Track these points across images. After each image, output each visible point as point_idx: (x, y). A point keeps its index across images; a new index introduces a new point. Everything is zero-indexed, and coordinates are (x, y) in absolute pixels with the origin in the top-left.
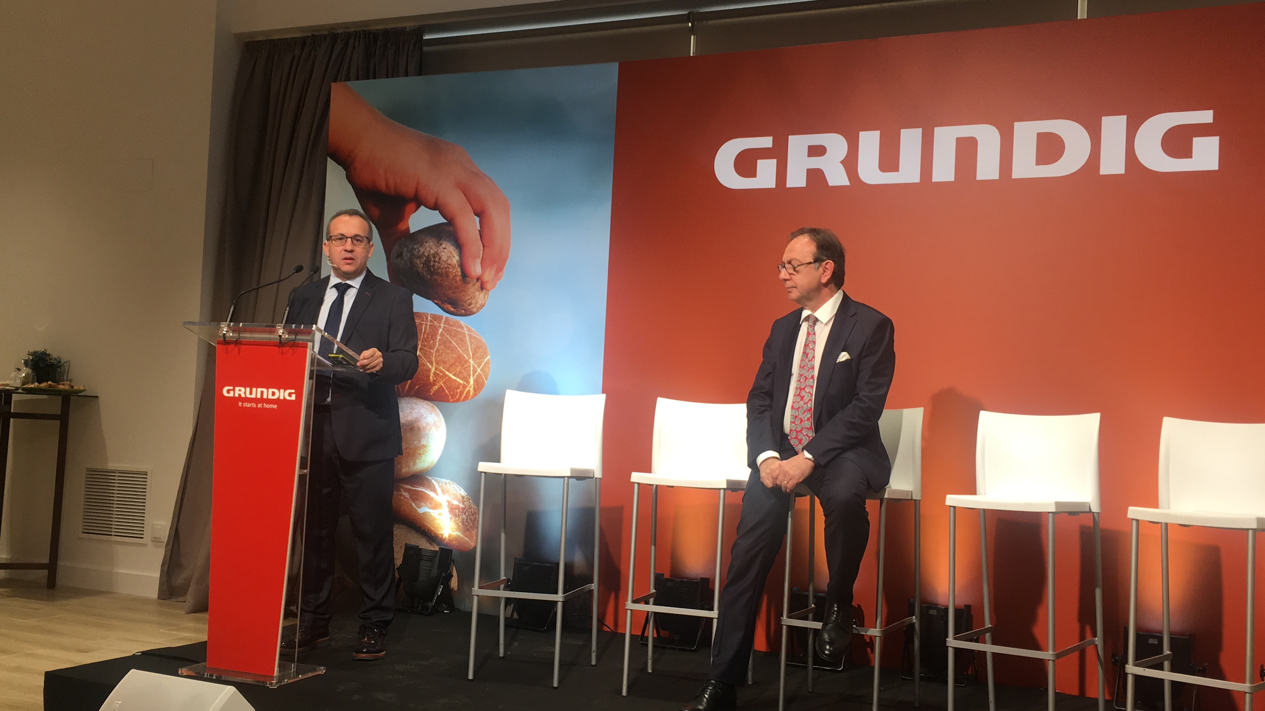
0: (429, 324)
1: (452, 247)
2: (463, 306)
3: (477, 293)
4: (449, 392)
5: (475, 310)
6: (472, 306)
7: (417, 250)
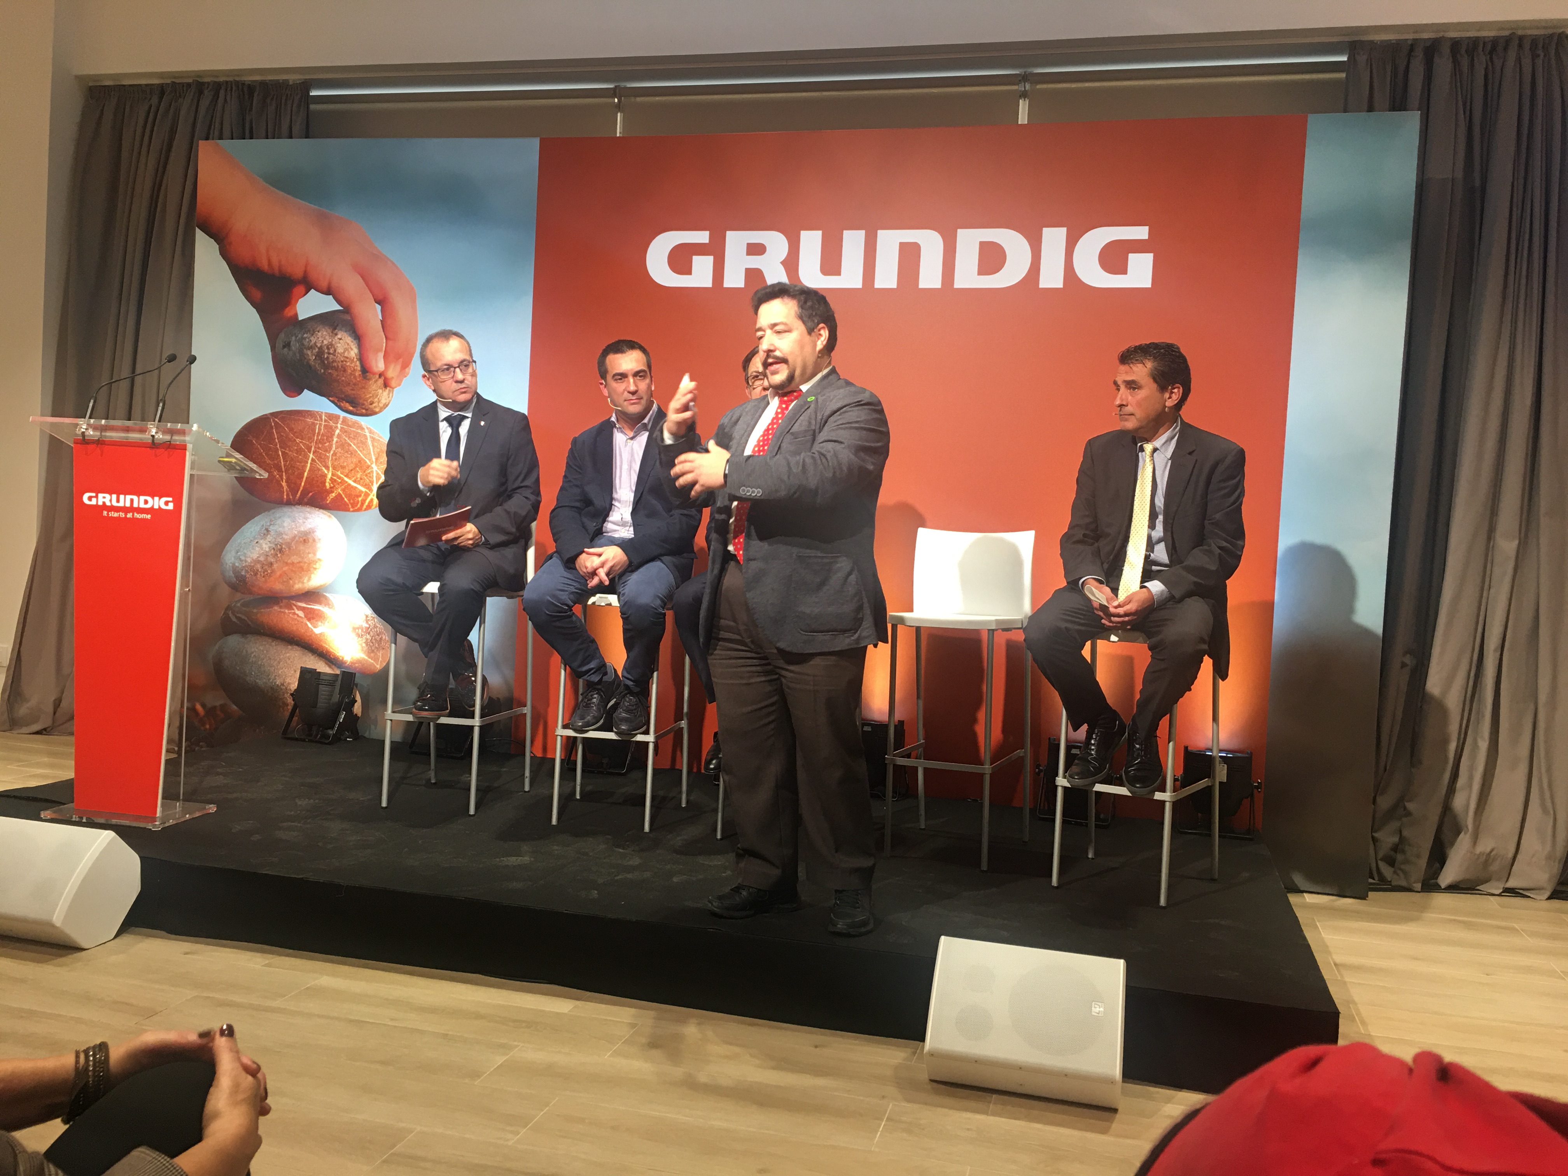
0: (323, 423)
1: (349, 338)
2: (363, 404)
3: (380, 391)
4: (349, 500)
5: (377, 410)
6: (374, 405)
7: (307, 340)
